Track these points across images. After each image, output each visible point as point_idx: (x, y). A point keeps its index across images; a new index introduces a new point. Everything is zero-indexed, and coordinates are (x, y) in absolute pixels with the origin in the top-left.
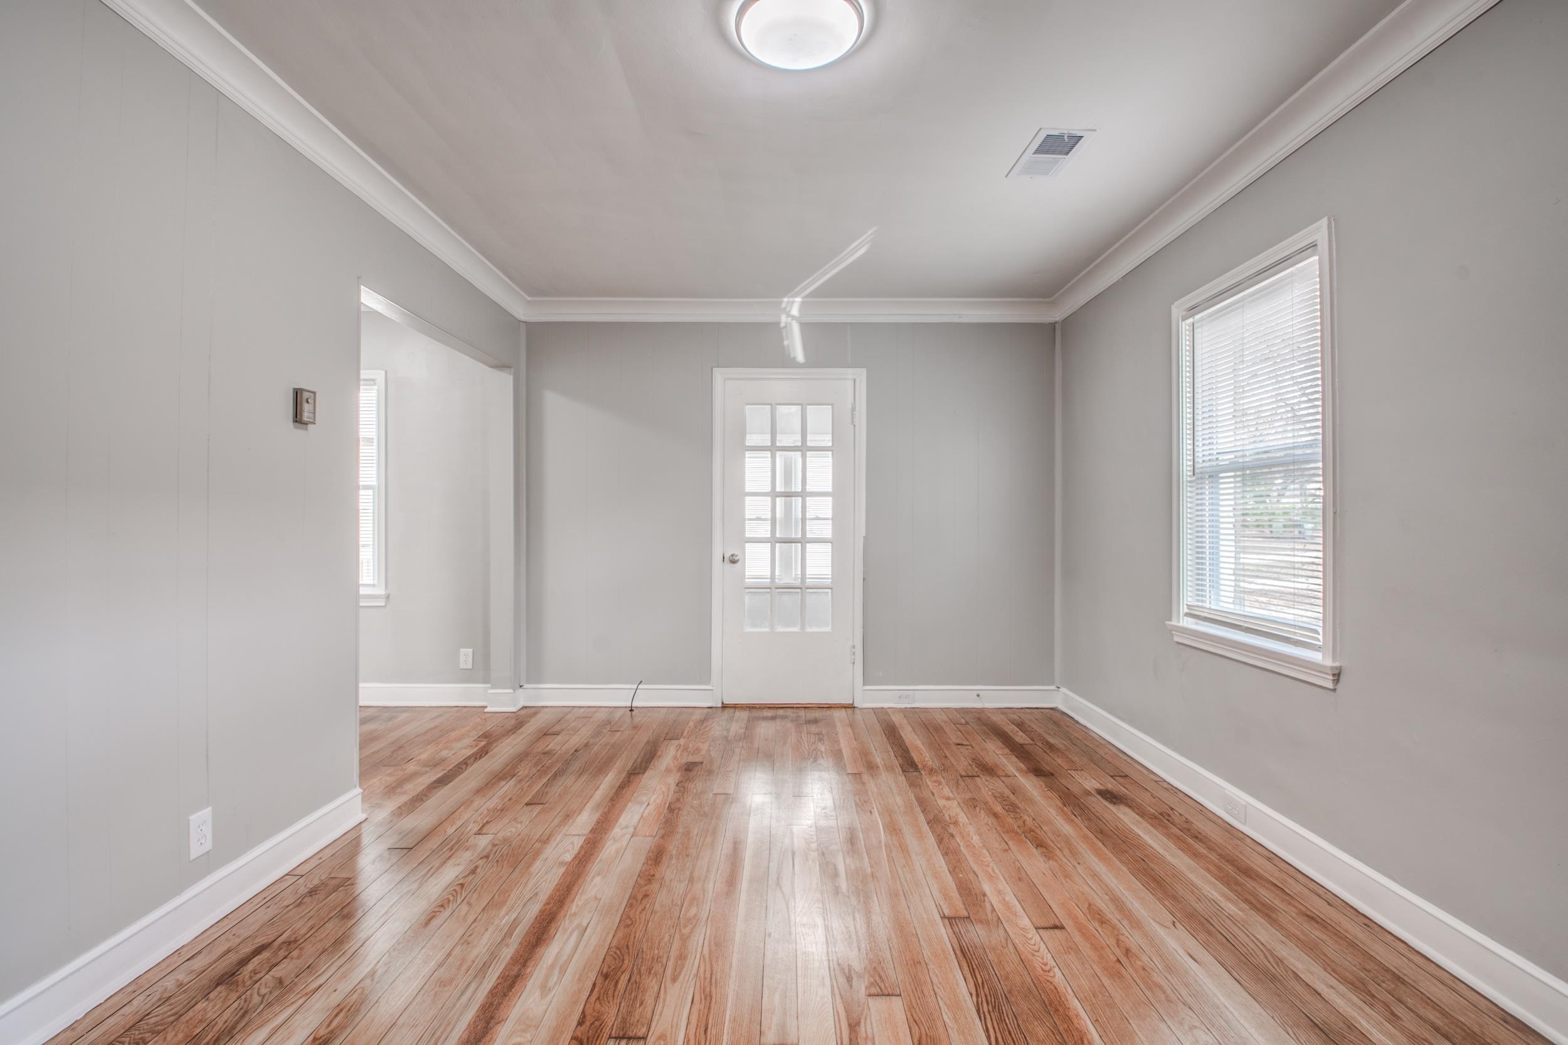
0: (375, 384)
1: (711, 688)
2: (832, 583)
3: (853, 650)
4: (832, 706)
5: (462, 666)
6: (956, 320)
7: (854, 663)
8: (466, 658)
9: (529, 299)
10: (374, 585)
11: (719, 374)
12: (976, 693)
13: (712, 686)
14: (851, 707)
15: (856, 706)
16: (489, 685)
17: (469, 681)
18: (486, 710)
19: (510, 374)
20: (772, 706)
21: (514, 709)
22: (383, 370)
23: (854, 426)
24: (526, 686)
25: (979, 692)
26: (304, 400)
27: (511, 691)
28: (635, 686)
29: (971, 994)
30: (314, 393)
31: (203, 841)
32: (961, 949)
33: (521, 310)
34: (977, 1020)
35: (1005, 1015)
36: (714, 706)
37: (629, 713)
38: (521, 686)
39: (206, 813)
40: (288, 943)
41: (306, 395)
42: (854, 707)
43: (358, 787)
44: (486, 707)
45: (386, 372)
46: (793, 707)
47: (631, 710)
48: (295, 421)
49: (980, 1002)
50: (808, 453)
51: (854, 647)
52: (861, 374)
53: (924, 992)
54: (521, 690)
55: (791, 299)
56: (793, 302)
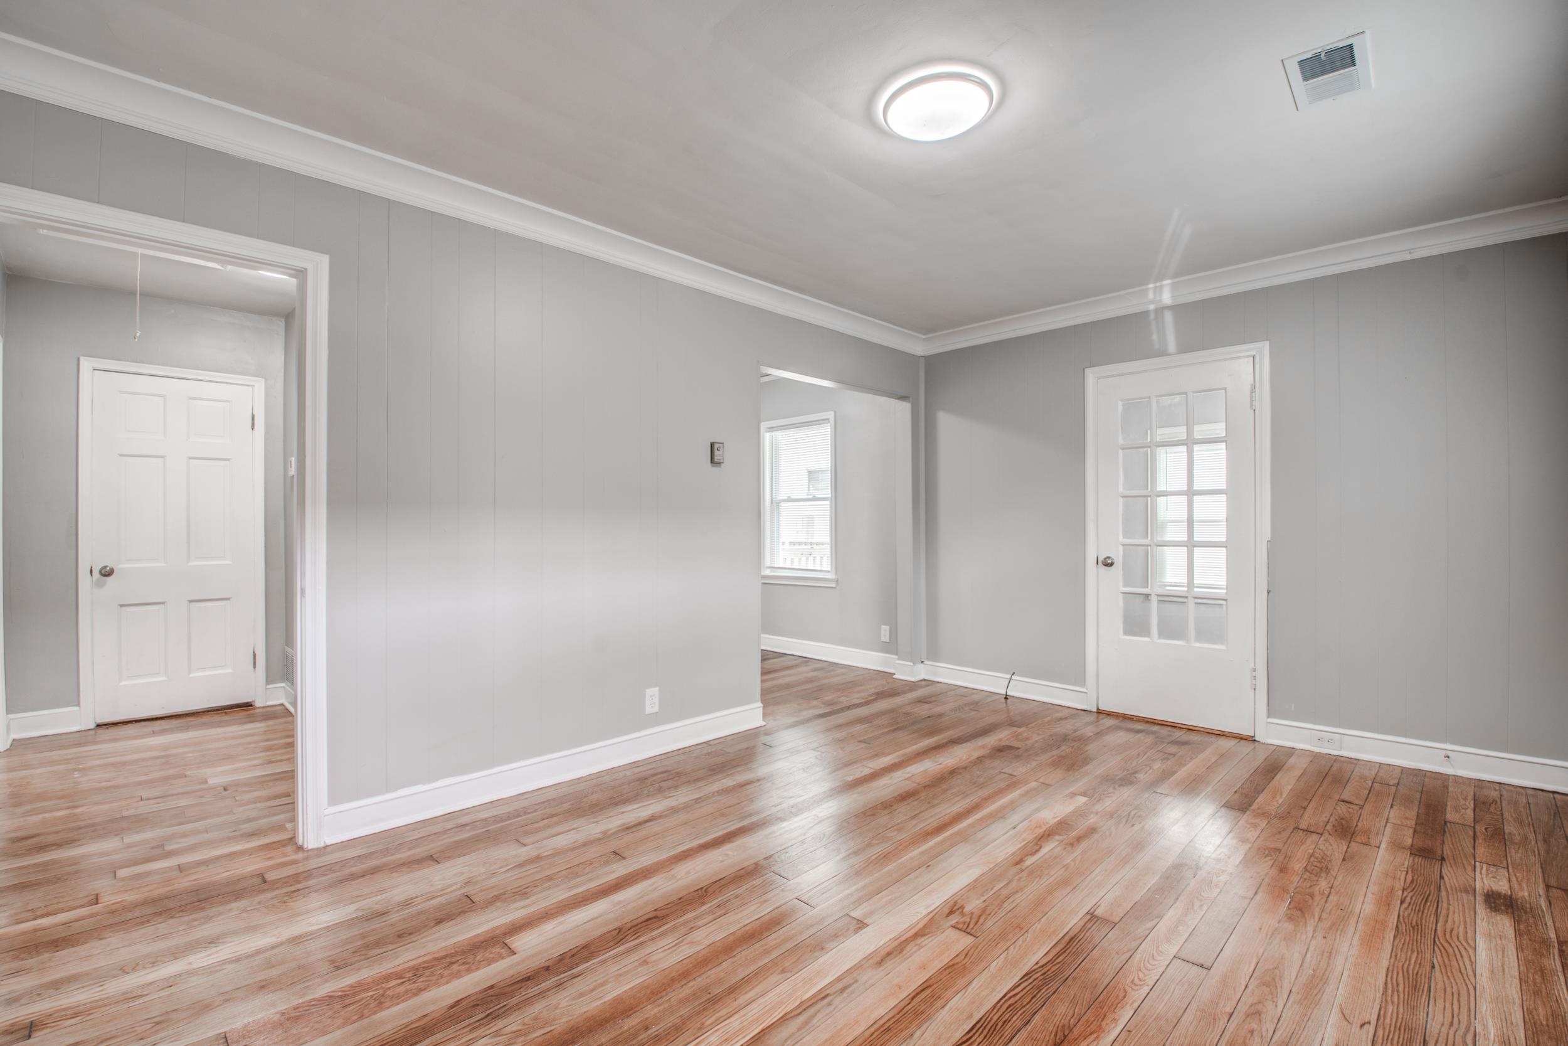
0: (829, 422)
1: (1086, 691)
2: (1226, 593)
3: (1254, 674)
4: (1225, 734)
5: (883, 639)
6: (1406, 257)
7: (1255, 689)
8: (885, 635)
9: (924, 337)
10: (828, 572)
11: (1091, 375)
12: (1444, 753)
13: (1087, 689)
14: (1251, 740)
15: (1257, 739)
16: (896, 657)
17: (887, 652)
18: (894, 676)
19: (909, 402)
20: (1152, 721)
21: (913, 679)
22: (832, 411)
23: (1254, 410)
24: (926, 662)
25: (1450, 754)
26: (716, 448)
27: (912, 664)
28: (1009, 677)
29: (1037, 964)
30: (723, 443)
31: (653, 705)
32: (1072, 938)
33: (919, 347)
34: (1019, 978)
35: (1047, 987)
36: (1089, 709)
37: (1004, 700)
38: (922, 662)
39: (655, 691)
40: (677, 773)
41: (716, 446)
42: (1255, 741)
43: (760, 702)
44: (894, 674)
45: (835, 412)
46: (1176, 727)
47: (1006, 698)
48: (712, 462)
49: (1036, 971)
50: (1196, 447)
51: (1255, 670)
52: (1265, 347)
53: (999, 944)
54: (922, 665)
55: (1158, 284)
56: (1161, 287)
